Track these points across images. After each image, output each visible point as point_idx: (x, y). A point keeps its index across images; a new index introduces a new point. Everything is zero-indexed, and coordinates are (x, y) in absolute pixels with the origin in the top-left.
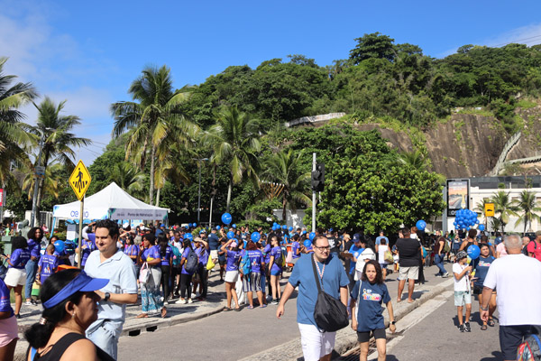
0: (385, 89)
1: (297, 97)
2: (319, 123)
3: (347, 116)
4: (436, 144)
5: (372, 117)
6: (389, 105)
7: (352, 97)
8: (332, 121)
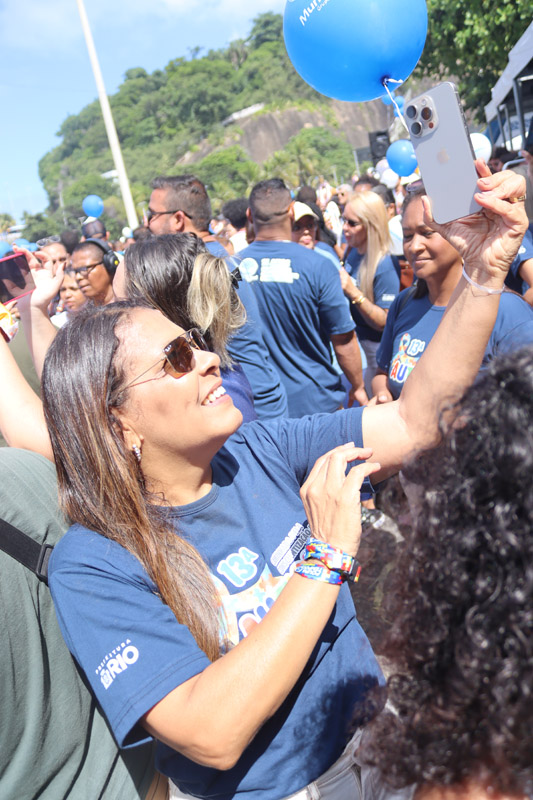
0: (294, 73)
1: (224, 98)
2: (246, 118)
3: (268, 106)
4: (344, 116)
5: (289, 103)
6: (300, 89)
7: (269, 86)
8: (256, 114)
